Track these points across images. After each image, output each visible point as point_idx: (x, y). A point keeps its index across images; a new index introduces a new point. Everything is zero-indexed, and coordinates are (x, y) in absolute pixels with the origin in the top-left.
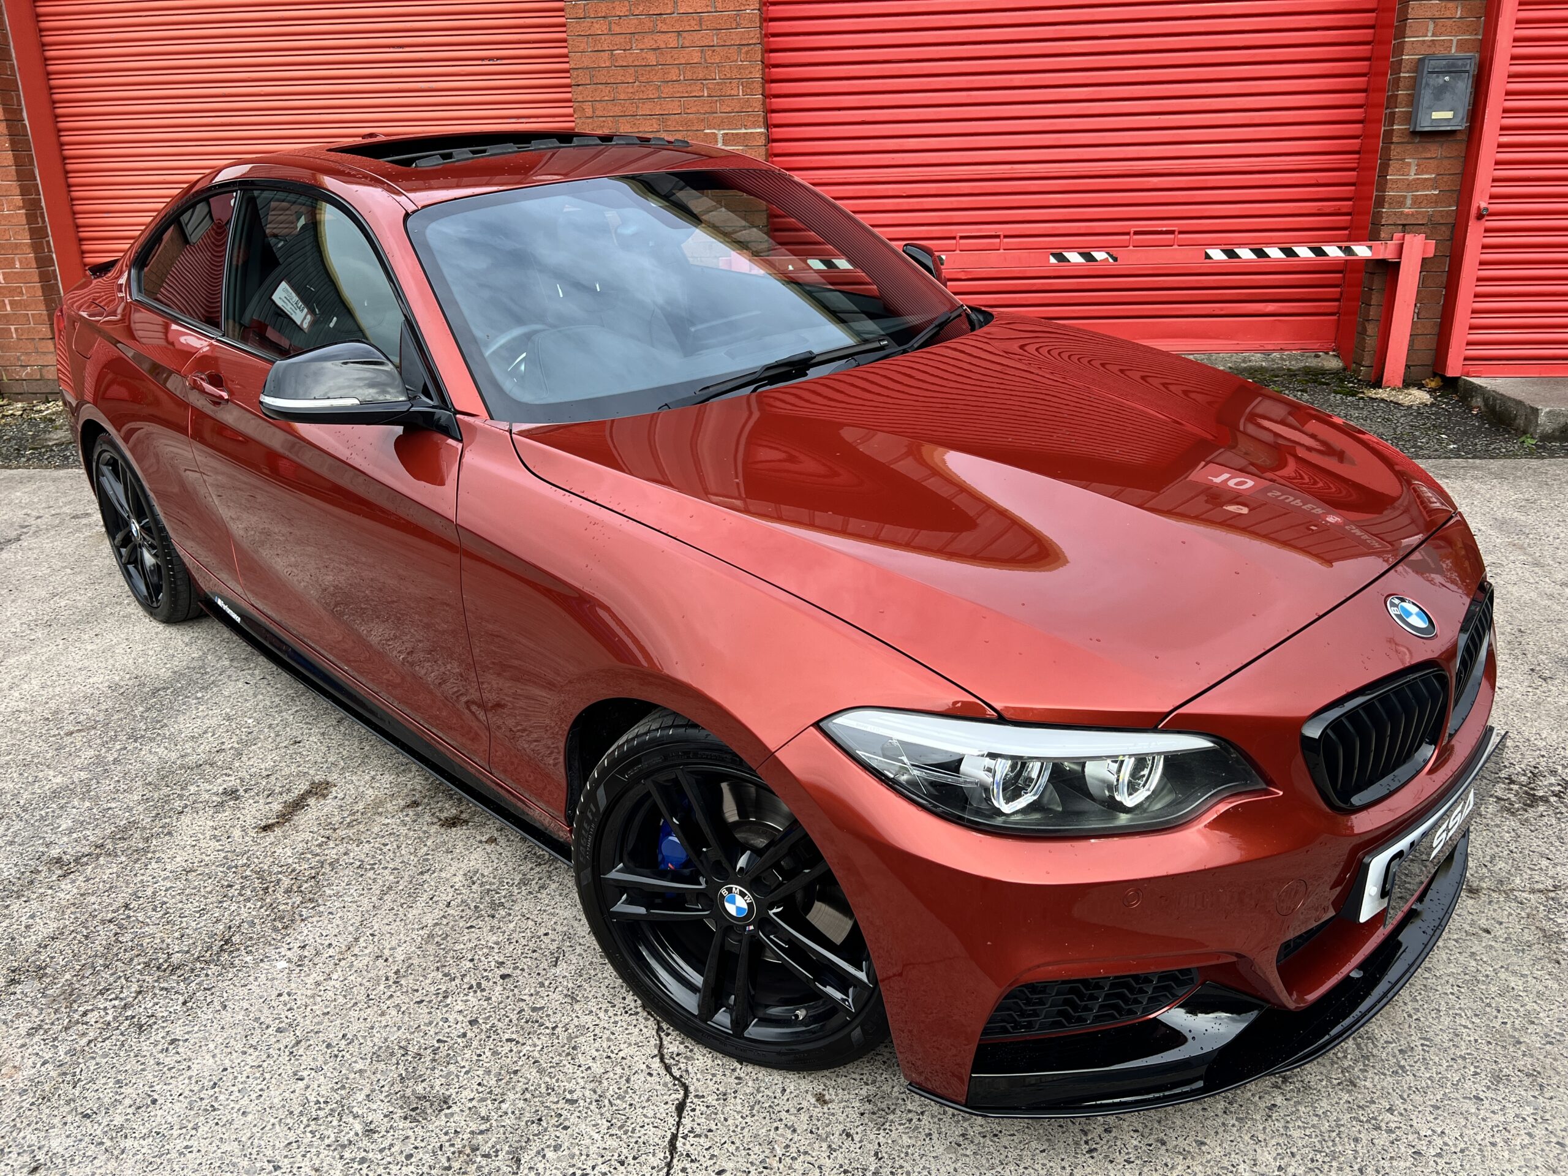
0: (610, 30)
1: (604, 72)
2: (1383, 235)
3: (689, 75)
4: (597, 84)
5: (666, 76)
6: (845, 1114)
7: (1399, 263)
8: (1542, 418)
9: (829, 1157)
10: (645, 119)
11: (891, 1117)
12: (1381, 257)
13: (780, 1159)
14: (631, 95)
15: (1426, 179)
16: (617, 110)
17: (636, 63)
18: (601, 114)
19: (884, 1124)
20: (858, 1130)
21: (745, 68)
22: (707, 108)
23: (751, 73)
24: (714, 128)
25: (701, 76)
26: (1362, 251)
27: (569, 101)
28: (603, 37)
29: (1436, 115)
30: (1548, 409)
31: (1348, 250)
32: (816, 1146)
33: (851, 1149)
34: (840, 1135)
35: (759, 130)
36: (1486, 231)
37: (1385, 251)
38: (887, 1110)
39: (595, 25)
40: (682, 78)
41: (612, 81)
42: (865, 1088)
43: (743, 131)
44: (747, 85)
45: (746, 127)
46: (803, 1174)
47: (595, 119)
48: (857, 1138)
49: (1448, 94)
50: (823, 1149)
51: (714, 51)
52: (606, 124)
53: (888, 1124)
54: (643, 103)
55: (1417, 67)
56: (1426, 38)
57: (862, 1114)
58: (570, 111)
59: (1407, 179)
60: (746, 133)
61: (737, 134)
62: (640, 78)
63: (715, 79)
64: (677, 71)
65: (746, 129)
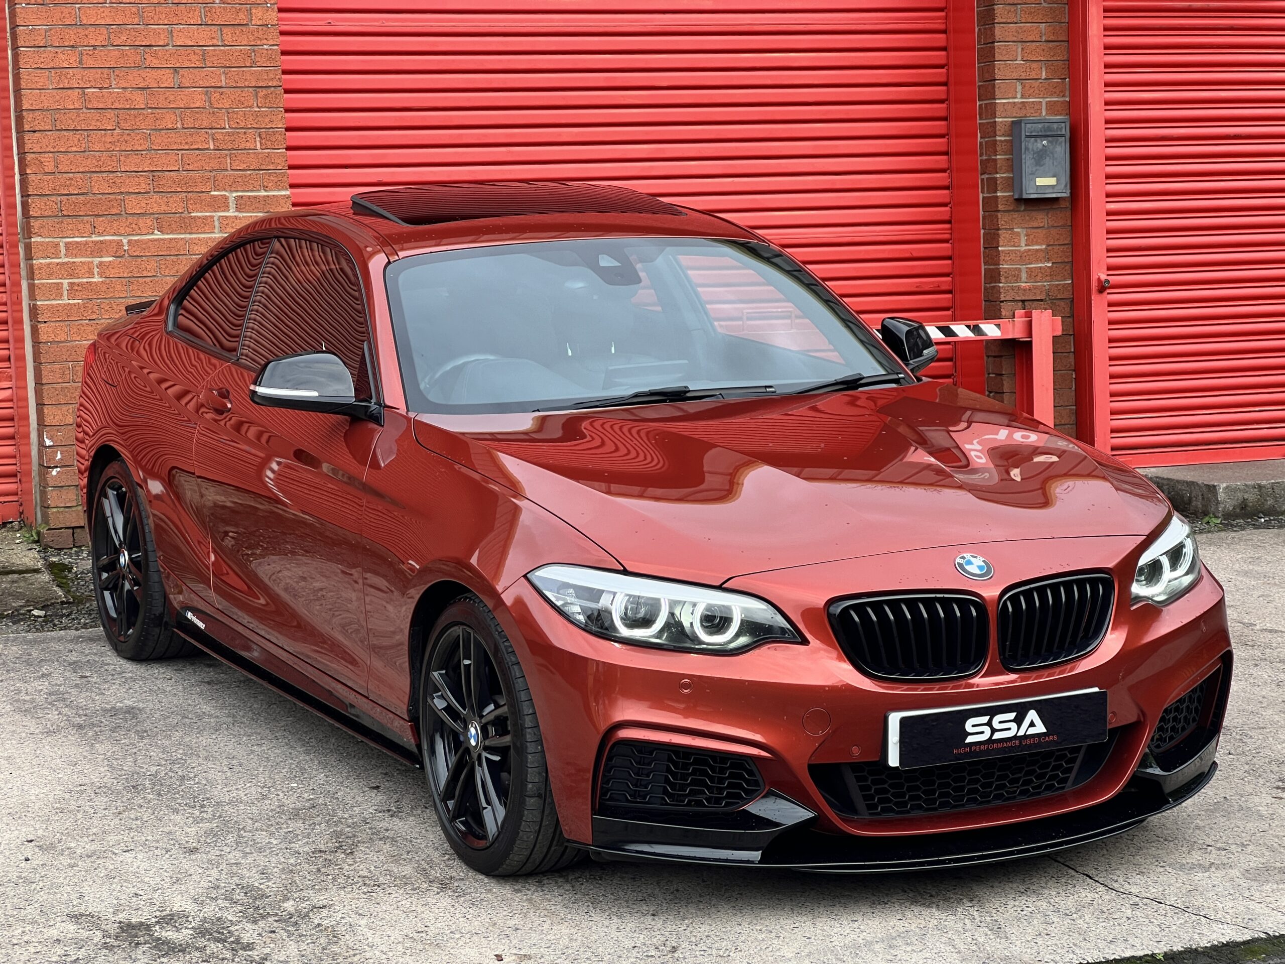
0: (81, 62)
1: (73, 114)
2: (1004, 313)
3: (189, 123)
4: (61, 130)
5: (158, 122)
7: (1031, 342)
8: (1221, 496)
10: (129, 176)
12: (1010, 337)
14: (109, 145)
15: (1037, 250)
16: (89, 164)
17: (116, 105)
18: (66, 169)
21: (263, 115)
22: (214, 164)
24: (225, 190)
25: (205, 124)
26: (991, 330)
28: (71, 71)
29: (1040, 181)
30: (1225, 485)
31: (976, 329)
35: (283, 193)
36: (1110, 304)
37: (1015, 331)
39: (60, 55)
40: (179, 125)
41: (84, 127)
43: (264, 193)
44: (265, 135)
45: (265, 188)
47: (57, 175)
49: (1048, 158)
51: (222, 94)
54: (127, 157)
55: (1011, 130)
56: (1016, 100)
59: (1019, 251)
60: (268, 196)
61: (255, 197)
62: (122, 124)
63: (224, 128)
64: (173, 117)
65: (266, 191)
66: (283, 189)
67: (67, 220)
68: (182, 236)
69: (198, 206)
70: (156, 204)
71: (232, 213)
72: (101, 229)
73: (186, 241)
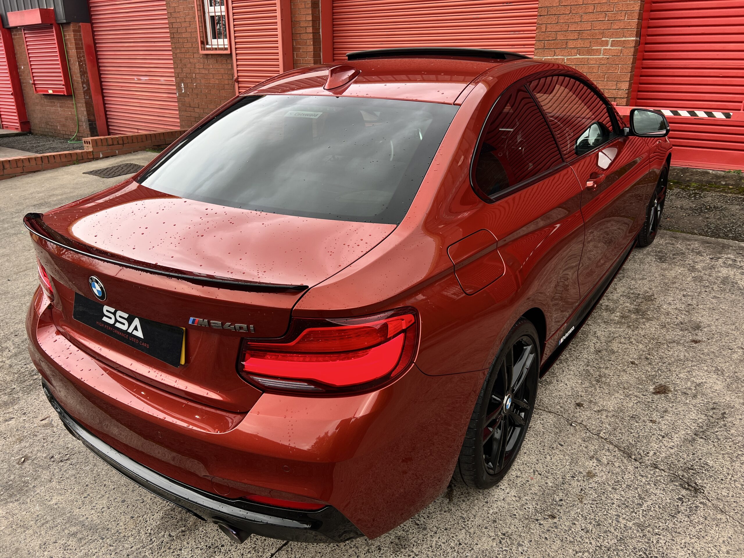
1: (555, 9)
3: (599, 9)
4: (550, 15)
5: (586, 10)
6: (385, 539)
9: (365, 554)
10: (571, 33)
11: (402, 550)
13: (346, 544)
14: (566, 20)
16: (557, 28)
18: (549, 30)
19: (397, 552)
20: (385, 549)
21: (631, 4)
22: (605, 27)
23: (633, 7)
24: (608, 38)
25: (605, 10)
27: (535, 23)
32: (363, 547)
33: (376, 555)
34: (376, 547)
38: (403, 547)
40: (595, 11)
41: (558, 13)
42: (402, 532)
43: (624, 39)
44: (630, 14)
45: (625, 37)
46: (349, 556)
48: (381, 552)
50: (365, 549)
52: (551, 35)
53: (399, 552)
54: (572, 25)
57: (392, 543)
58: (535, 28)
60: (625, 40)
61: (620, 41)
62: (573, 11)
63: (613, 11)
64: (593, 8)
65: (625, 38)
66: (633, 37)
67: (546, 50)
68: (587, 57)
69: (596, 44)
70: (579, 44)
71: (608, 47)
72: (557, 54)
73: (588, 59)
